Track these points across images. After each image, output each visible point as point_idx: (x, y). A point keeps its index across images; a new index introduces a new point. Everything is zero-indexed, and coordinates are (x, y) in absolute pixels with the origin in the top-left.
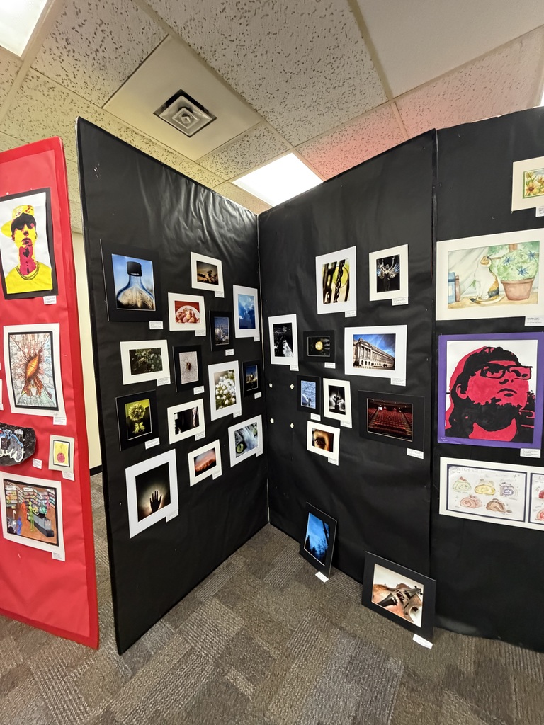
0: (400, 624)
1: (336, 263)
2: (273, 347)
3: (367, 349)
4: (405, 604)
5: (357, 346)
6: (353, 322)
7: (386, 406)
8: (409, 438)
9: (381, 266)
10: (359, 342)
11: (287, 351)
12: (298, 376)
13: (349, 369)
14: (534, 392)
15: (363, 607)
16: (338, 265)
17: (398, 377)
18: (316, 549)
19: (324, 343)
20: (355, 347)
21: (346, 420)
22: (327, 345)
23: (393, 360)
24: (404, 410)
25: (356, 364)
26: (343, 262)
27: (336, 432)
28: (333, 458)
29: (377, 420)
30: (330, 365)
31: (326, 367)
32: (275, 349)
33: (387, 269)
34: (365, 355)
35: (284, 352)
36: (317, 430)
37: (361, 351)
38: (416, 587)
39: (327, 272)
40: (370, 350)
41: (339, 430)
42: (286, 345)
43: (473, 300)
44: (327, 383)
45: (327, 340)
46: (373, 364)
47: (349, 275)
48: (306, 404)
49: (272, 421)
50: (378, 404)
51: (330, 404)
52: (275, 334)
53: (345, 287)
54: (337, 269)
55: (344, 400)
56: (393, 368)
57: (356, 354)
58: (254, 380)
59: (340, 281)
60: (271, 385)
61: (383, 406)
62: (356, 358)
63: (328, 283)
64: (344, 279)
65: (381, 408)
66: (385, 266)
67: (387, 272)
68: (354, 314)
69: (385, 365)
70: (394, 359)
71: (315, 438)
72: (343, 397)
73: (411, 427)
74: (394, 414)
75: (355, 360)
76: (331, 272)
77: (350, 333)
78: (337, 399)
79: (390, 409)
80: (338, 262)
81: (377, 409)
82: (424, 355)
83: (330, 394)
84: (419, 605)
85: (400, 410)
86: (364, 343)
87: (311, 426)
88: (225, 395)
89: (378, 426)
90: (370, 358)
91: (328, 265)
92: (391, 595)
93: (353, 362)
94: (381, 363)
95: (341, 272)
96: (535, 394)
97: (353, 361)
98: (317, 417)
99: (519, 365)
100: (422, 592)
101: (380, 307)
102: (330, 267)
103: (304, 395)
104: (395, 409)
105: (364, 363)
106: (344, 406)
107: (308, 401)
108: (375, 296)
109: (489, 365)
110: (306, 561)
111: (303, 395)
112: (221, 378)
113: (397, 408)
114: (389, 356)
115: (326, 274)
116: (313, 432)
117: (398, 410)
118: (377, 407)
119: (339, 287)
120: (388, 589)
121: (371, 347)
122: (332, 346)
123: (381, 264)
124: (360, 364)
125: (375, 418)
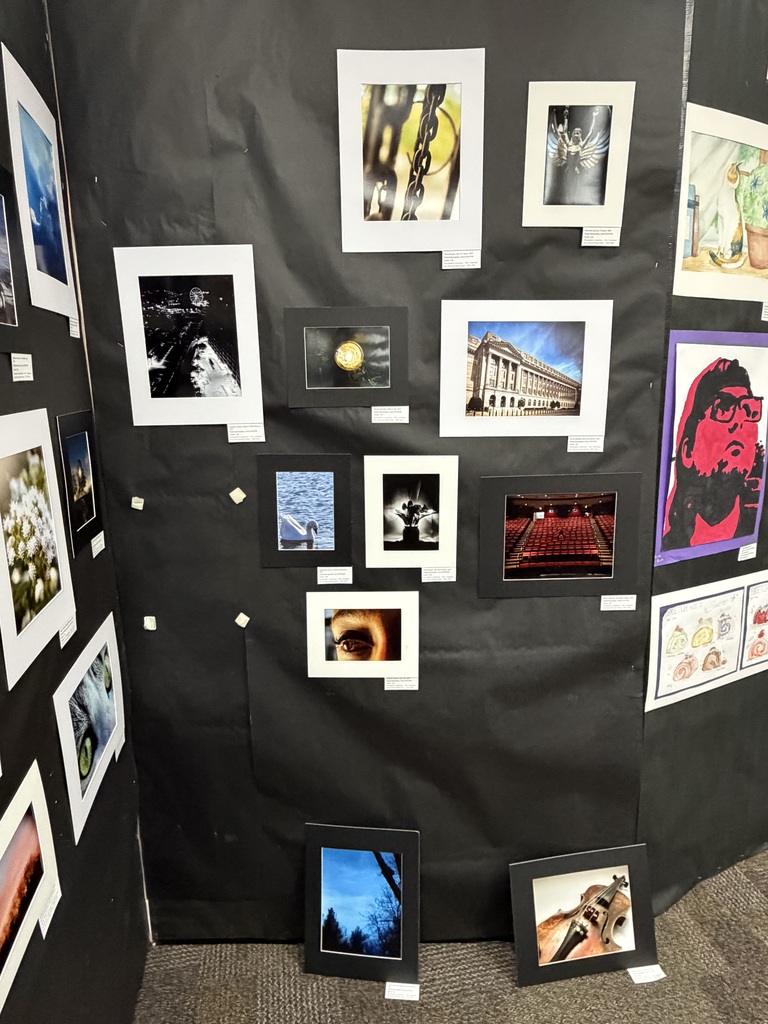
0: (600, 972)
1: (412, 89)
2: (140, 364)
3: (506, 362)
4: (601, 924)
5: (478, 354)
6: (470, 286)
7: (553, 507)
8: (607, 570)
9: (561, 128)
10: (485, 345)
11: (214, 378)
12: (260, 459)
13: (454, 422)
14: (764, 443)
15: (524, 990)
16: (419, 97)
17: (587, 432)
18: (365, 931)
19: (366, 347)
20: (471, 359)
21: (440, 564)
22: (380, 352)
23: (575, 392)
24: (595, 510)
25: (475, 406)
26: (437, 91)
27: (407, 602)
28: (402, 674)
29: (529, 546)
30: (391, 415)
31: (375, 420)
32: (153, 373)
33: (577, 142)
34: (502, 379)
35: (199, 379)
36: (341, 613)
37: (489, 369)
38: (615, 877)
39: (378, 112)
40: (515, 366)
41: (415, 595)
42: (209, 353)
43: (713, 256)
44: (376, 468)
45: (378, 339)
46: (521, 404)
47: (457, 139)
48: (298, 543)
49: (150, 623)
50: (533, 504)
51: (388, 528)
52: (149, 317)
53: (446, 173)
54: (417, 110)
55: (437, 509)
56: (575, 410)
57: (476, 377)
58: (86, 489)
59: (427, 154)
60: (138, 503)
61: (545, 510)
62: (476, 390)
63: (384, 153)
64: (440, 147)
65: (540, 515)
66: (570, 130)
67: (573, 149)
68: (474, 261)
69: (553, 405)
70: (579, 388)
71: (337, 635)
72: (434, 503)
73: (610, 547)
74: (573, 522)
75: (471, 395)
76: (396, 117)
77: (457, 316)
78: (413, 510)
79: (563, 512)
80: (422, 87)
81: (532, 517)
82: (648, 374)
83: (388, 500)
84: (626, 909)
85: (588, 510)
86: (499, 346)
87: (317, 606)
88: (32, 559)
89: (533, 559)
90: (514, 387)
91: (383, 88)
92: (573, 924)
93: (465, 401)
94: (543, 399)
95: (430, 124)
96: (764, 448)
97: (466, 397)
98: (345, 574)
99: (750, 395)
100: (627, 880)
101: (547, 248)
102: (391, 99)
103: (290, 518)
104: (575, 511)
105: (498, 402)
106: (434, 528)
107: (303, 532)
108: (537, 213)
109: (721, 396)
110: (336, 980)
111: (284, 516)
112: (14, 484)
113: (580, 507)
114: (567, 380)
115: (376, 121)
116: (328, 622)
117: (582, 514)
118: (529, 513)
119: (424, 172)
120: (566, 916)
121: (519, 358)
122: (399, 356)
123: (560, 121)
124: (486, 404)
125: (523, 542)
